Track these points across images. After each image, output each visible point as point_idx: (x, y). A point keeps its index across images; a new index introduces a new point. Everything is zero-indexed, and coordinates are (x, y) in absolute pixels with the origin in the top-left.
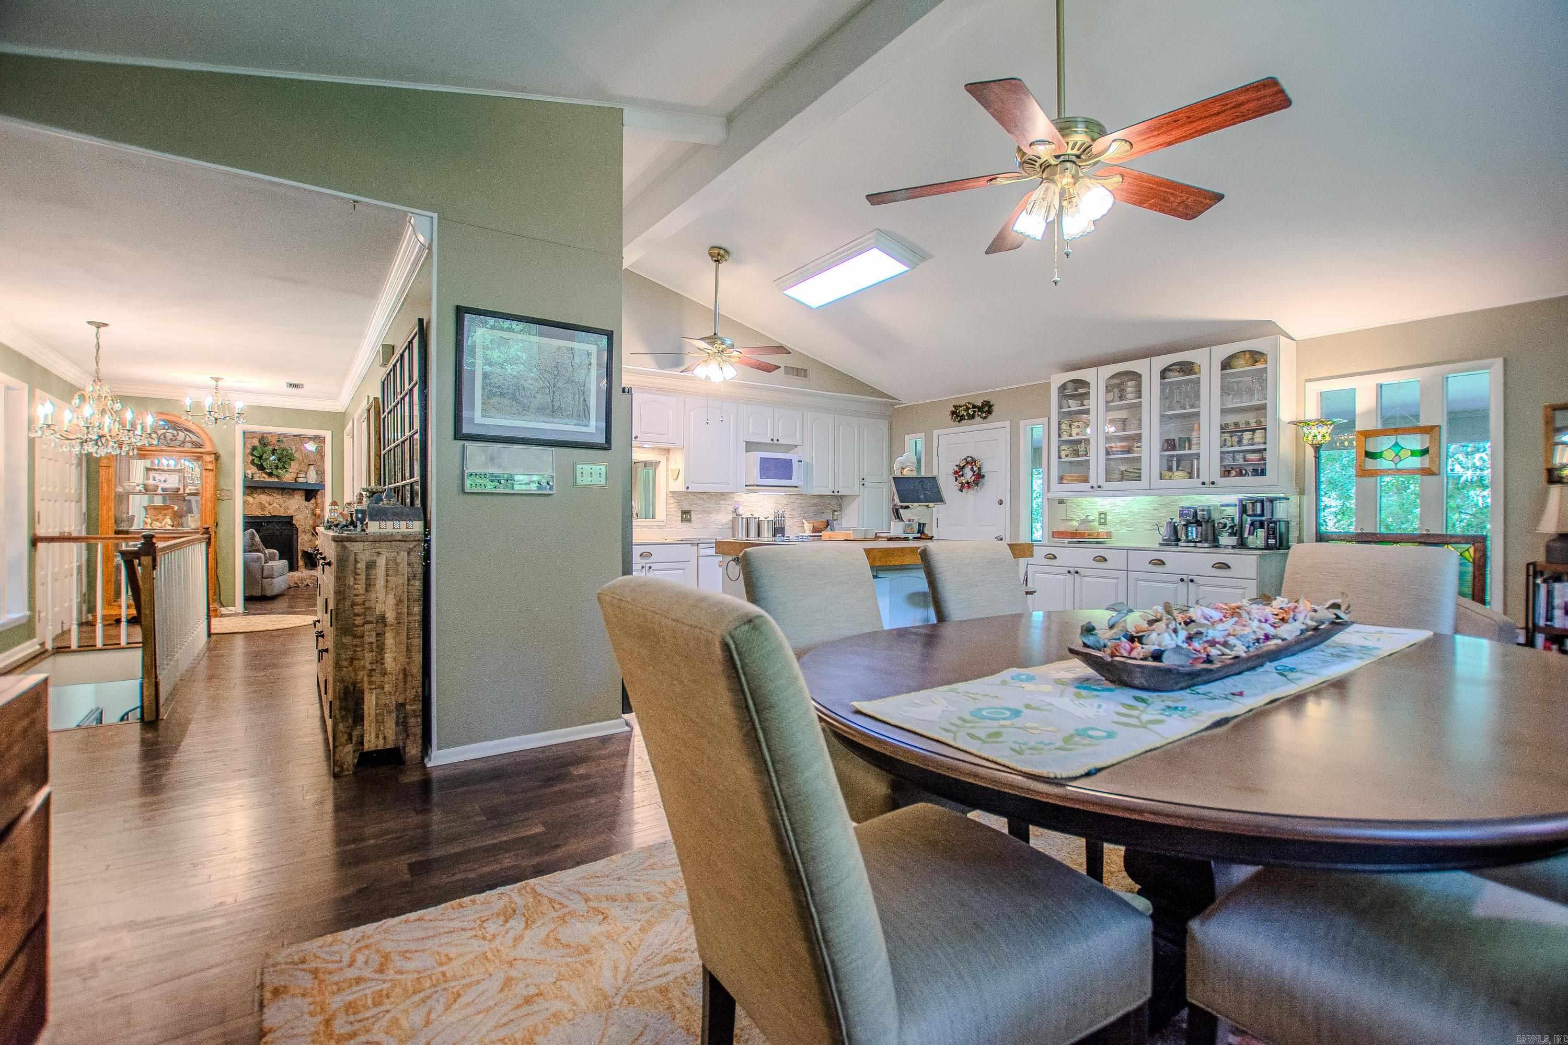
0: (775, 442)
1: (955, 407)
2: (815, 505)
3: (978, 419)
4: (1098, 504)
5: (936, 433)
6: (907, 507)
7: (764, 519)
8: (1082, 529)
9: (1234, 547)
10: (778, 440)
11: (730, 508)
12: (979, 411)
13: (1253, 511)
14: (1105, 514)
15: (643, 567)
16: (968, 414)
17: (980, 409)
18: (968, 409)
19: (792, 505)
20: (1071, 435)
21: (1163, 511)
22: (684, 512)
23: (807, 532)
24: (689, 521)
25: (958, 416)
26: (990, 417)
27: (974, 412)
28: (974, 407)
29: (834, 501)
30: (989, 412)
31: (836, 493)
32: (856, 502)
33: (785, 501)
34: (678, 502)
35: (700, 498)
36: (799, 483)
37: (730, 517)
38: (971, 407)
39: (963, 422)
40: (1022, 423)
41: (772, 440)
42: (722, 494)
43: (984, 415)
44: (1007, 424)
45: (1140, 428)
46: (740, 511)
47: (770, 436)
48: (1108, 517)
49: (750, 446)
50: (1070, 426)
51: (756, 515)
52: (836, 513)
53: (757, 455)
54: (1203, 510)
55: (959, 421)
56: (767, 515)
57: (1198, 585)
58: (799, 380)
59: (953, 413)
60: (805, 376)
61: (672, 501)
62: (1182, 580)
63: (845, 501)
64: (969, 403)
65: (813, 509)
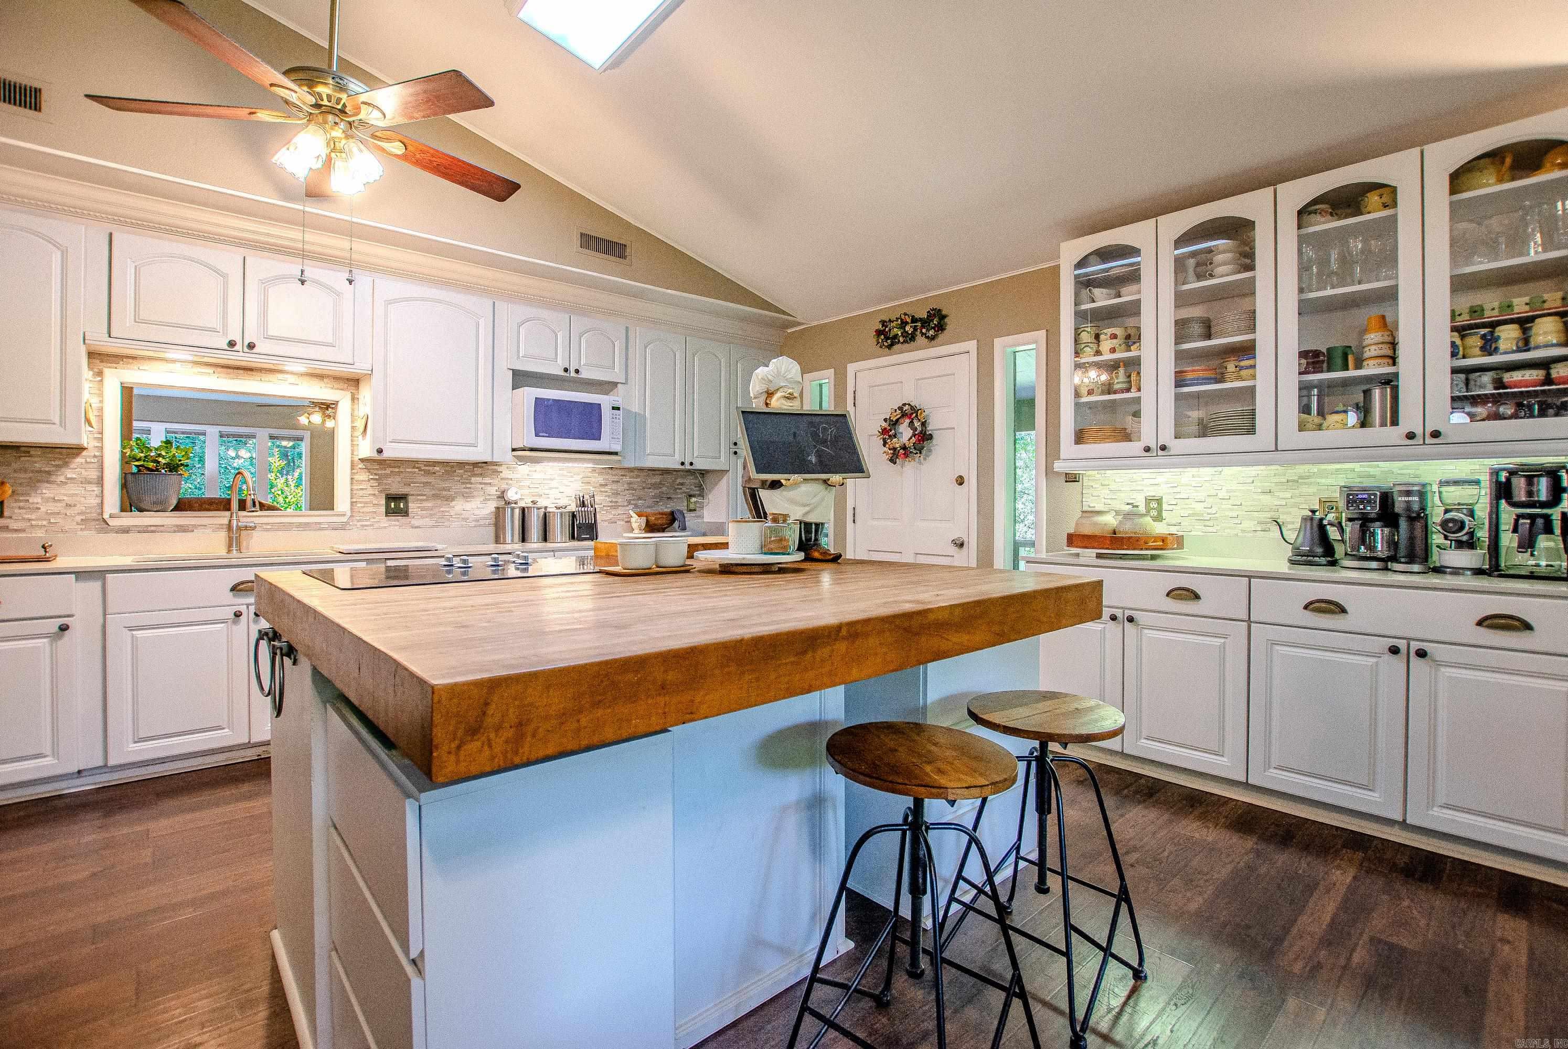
0: (573, 374)
1: (883, 323)
2: (655, 486)
3: (921, 340)
4: (1147, 482)
5: (851, 368)
6: (775, 485)
7: (554, 510)
8: (1127, 528)
9: (1478, 572)
10: (577, 371)
11: (493, 491)
12: (923, 327)
13: (1530, 493)
14: (1159, 501)
15: (238, 615)
16: (905, 334)
17: (925, 323)
18: (904, 324)
19: (614, 486)
20: (1098, 353)
21: (1282, 495)
22: (390, 498)
23: (636, 531)
24: (405, 513)
25: (887, 338)
26: (942, 337)
27: (915, 329)
28: (914, 320)
29: (689, 480)
30: (941, 328)
31: (688, 467)
32: (724, 481)
33: (601, 480)
34: (380, 480)
35: (428, 473)
36: (617, 447)
37: (491, 506)
38: (909, 320)
39: (896, 347)
40: (997, 341)
41: (566, 370)
42: (476, 464)
43: (932, 332)
44: (972, 345)
45: (1252, 329)
46: (511, 495)
47: (561, 363)
48: (1165, 507)
49: (520, 378)
50: (1097, 337)
51: (542, 503)
52: (693, 500)
53: (531, 393)
54: (1408, 493)
55: (890, 347)
56: (562, 503)
57: (1438, 664)
58: (611, 261)
59: (879, 333)
60: (622, 256)
61: (363, 476)
62: (1394, 650)
63: (709, 479)
64: (905, 314)
65: (652, 492)
